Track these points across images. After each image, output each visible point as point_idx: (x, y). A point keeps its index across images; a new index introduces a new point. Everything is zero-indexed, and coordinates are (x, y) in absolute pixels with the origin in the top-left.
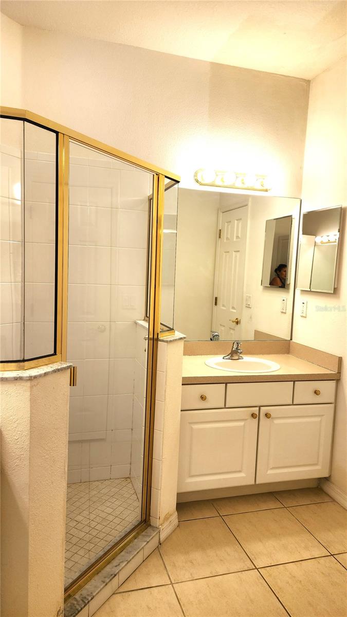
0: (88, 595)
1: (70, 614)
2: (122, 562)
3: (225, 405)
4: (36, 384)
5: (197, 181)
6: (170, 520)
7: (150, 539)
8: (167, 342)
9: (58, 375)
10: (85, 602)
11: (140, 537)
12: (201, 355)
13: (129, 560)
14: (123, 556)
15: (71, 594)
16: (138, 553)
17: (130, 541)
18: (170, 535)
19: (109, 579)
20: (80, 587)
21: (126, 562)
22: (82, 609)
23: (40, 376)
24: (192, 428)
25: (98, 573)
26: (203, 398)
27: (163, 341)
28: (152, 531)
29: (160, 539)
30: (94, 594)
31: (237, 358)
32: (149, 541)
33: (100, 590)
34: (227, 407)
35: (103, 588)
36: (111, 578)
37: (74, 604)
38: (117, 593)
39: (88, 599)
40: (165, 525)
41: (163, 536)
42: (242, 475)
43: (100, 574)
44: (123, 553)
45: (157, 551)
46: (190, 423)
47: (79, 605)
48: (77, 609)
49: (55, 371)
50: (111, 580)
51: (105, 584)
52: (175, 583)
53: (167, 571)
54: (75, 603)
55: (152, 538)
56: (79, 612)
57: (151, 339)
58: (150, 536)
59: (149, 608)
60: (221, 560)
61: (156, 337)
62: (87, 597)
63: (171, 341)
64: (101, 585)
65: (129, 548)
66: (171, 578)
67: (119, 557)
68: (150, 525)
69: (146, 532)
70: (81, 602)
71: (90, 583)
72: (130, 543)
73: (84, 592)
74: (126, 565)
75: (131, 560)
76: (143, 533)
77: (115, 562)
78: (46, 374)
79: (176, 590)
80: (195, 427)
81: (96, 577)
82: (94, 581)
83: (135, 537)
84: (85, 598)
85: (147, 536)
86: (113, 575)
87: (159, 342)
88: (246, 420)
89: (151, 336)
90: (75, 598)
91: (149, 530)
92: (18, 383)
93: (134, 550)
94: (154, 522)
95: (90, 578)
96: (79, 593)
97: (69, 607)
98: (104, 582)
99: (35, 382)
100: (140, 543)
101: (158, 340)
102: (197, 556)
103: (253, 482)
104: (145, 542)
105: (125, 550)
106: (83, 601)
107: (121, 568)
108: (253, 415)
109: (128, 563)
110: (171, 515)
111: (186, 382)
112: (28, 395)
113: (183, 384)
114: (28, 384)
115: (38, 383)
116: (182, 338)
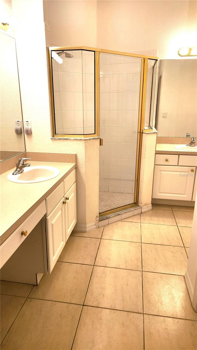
3: (178, 164)
5: (180, 55)
6: (148, 206)
8: (146, 133)
9: (95, 140)
12: (177, 144)
16: (130, 211)
18: (147, 211)
19: (117, 215)
22: (105, 219)
23: (88, 139)
24: (161, 173)
26: (167, 160)
27: (144, 133)
28: (138, 207)
30: (111, 217)
31: (194, 145)
33: (113, 217)
34: (179, 165)
37: (103, 217)
38: (121, 221)
40: (145, 207)
41: (143, 211)
42: (185, 196)
45: (140, 215)
46: (160, 171)
49: (93, 139)
51: (115, 215)
52: (142, 223)
55: (137, 209)
57: (139, 132)
61: (142, 131)
62: (108, 217)
63: (148, 133)
66: (141, 221)
68: (138, 205)
71: (110, 214)
75: (127, 212)
76: (135, 207)
78: (90, 139)
80: (162, 172)
82: (112, 214)
83: (131, 207)
86: (119, 214)
87: (143, 134)
88: (189, 172)
89: (139, 131)
92: (81, 141)
94: (140, 205)
97: (101, 218)
101: (142, 133)
103: (191, 200)
106: (106, 217)
107: (122, 213)
108: (192, 171)
109: (125, 213)
110: (148, 205)
111: (158, 153)
112: (84, 145)
113: (155, 154)
114: (84, 142)
115: (87, 142)
116: (155, 133)
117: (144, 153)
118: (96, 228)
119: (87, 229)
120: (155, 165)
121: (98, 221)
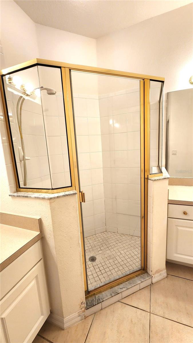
0: (101, 298)
1: (89, 305)
2: (124, 288)
4: (53, 201)
6: (161, 273)
7: (144, 280)
10: (98, 302)
11: (139, 277)
13: (128, 288)
14: (126, 284)
15: (95, 294)
16: (134, 286)
17: (133, 277)
18: (159, 281)
19: (114, 295)
20: (100, 292)
21: (126, 289)
22: (96, 305)
23: (54, 198)
24: (177, 228)
25: (111, 288)
26: (185, 213)
28: (147, 276)
29: (152, 281)
30: (104, 300)
32: (143, 281)
33: (108, 299)
35: (110, 298)
36: (115, 294)
37: (93, 300)
38: (120, 302)
39: (100, 301)
40: (156, 275)
41: (154, 280)
43: (111, 289)
44: (127, 282)
45: (149, 287)
47: (95, 302)
48: (93, 304)
49: (64, 196)
50: (115, 295)
51: (111, 296)
52: (152, 313)
53: (150, 303)
54: (95, 299)
55: (146, 280)
56: (94, 306)
58: (145, 279)
59: (132, 321)
60: (188, 314)
61: (146, 177)
62: (100, 299)
63: (155, 180)
64: (110, 296)
65: (131, 281)
66: (151, 309)
67: (124, 284)
68: (147, 272)
69: (143, 276)
70: (97, 301)
71: (105, 292)
72: (133, 278)
73: (100, 295)
74: (126, 290)
75: (129, 288)
76: (142, 275)
77: (121, 286)
78: (58, 197)
79: (151, 318)
80: (179, 228)
81: (109, 290)
82: (107, 292)
83: (137, 276)
84: (99, 299)
85: (143, 278)
86: (117, 293)
87: (149, 181)
90: (96, 297)
91: (146, 274)
93: (133, 283)
94: (150, 272)
95: (107, 289)
96: (99, 295)
97: (91, 300)
98: (111, 295)
99: (52, 201)
100: (138, 280)
101: (148, 179)
102: (172, 302)
104: (141, 281)
105: (128, 281)
106: (98, 300)
107: (122, 291)
109: (127, 289)
110: (161, 271)
111: (171, 203)
112: (49, 206)
113: (168, 204)
114: (48, 201)
115: (54, 201)
116: (166, 178)
117: (152, 206)
118: (82, 320)
119: (66, 326)
120: (168, 217)
121: (83, 309)
